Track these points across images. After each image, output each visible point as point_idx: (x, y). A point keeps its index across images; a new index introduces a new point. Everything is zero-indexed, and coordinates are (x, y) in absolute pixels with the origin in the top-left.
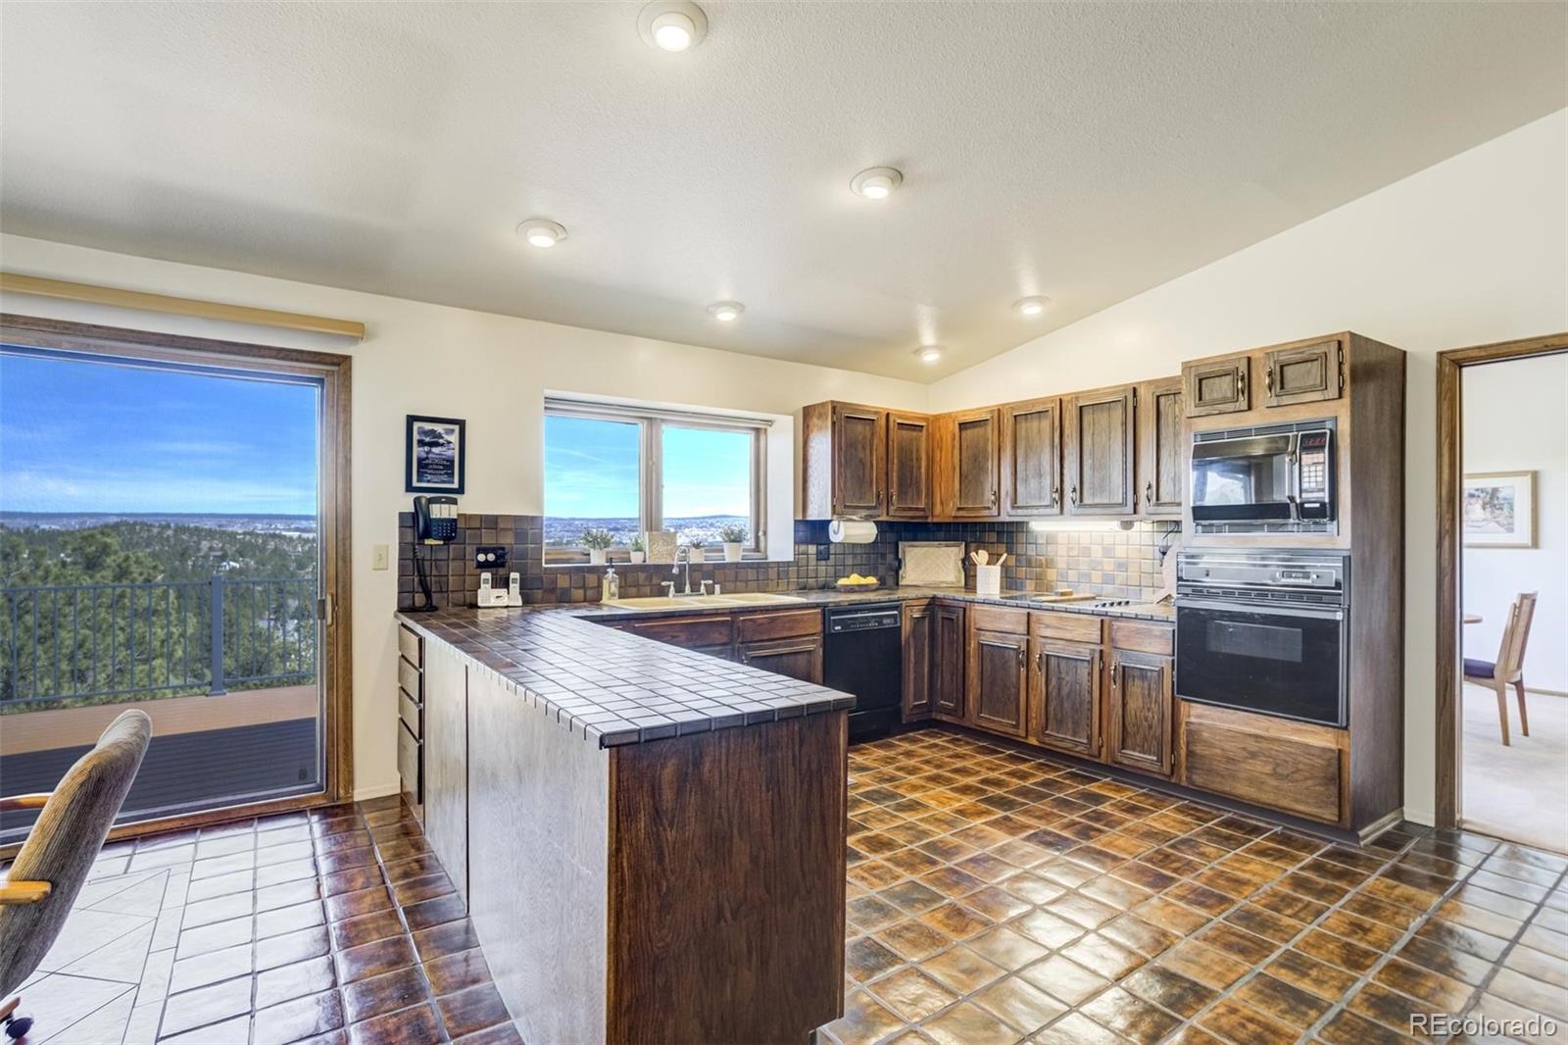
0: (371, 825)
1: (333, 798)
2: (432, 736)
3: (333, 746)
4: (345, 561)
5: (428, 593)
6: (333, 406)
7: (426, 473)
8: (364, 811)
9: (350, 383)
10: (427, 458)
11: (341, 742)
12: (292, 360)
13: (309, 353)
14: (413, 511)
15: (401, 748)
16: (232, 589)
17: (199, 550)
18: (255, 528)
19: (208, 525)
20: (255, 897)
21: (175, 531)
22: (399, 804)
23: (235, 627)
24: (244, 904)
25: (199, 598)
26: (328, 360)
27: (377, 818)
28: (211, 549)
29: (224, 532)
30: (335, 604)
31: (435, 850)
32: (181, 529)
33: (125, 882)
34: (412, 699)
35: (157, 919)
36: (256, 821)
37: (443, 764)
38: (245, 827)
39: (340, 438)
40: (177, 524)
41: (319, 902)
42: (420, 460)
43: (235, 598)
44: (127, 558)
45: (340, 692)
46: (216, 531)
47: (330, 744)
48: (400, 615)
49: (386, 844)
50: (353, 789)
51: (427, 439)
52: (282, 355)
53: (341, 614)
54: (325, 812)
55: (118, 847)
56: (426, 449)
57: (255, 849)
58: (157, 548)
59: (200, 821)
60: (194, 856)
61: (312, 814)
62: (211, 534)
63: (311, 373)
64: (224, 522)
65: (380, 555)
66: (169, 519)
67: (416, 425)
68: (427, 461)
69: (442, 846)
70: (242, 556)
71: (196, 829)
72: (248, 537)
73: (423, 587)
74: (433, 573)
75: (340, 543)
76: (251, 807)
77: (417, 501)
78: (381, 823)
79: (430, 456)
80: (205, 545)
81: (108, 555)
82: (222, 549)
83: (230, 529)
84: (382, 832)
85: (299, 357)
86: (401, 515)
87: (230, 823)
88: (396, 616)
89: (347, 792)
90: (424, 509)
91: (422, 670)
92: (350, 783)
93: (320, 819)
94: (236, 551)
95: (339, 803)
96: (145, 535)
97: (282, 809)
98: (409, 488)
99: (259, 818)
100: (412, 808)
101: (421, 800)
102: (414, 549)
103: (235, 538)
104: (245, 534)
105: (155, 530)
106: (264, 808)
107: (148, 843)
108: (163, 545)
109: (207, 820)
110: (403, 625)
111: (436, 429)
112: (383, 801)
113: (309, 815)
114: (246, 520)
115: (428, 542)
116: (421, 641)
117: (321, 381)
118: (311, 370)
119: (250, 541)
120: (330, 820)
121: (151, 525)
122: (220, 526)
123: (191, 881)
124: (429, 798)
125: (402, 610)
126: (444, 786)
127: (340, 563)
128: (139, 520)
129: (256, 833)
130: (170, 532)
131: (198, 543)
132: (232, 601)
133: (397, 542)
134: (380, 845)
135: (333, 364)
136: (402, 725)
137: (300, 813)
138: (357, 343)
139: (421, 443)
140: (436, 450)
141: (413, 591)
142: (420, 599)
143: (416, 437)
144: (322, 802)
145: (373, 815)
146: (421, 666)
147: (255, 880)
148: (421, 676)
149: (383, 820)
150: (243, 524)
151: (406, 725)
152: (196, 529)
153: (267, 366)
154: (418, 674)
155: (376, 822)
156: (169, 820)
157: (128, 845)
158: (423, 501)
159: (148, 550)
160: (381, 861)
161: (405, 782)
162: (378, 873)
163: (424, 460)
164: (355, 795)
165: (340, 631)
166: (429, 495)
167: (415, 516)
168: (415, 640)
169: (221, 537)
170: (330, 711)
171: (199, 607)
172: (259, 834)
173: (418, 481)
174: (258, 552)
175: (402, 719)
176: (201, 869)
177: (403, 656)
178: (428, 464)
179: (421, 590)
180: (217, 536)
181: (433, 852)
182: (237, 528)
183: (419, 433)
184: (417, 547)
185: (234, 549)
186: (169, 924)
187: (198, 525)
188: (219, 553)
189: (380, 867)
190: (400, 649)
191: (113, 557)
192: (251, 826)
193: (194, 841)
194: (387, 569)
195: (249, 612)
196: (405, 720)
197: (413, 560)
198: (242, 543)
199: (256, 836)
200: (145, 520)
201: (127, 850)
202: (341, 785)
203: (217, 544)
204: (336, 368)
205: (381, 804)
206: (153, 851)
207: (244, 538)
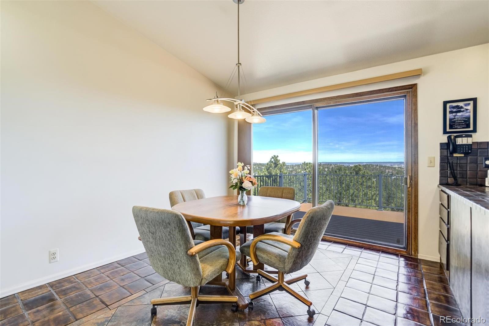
0: (424, 271)
1: (410, 254)
2: (454, 241)
3: (410, 234)
4: (415, 163)
5: (455, 178)
6: (410, 105)
7: (454, 125)
8: (422, 264)
9: (417, 94)
10: (455, 118)
11: (413, 233)
12: (394, 91)
13: (400, 87)
14: (447, 142)
15: (440, 243)
16: (395, 184)
17: (386, 172)
18: (402, 166)
19: (388, 165)
20: (374, 278)
21: (379, 167)
22: (439, 267)
23: (395, 195)
24: (369, 278)
25: (385, 186)
26: (408, 87)
27: (427, 268)
28: (389, 172)
29: (392, 167)
30: (411, 179)
31: (454, 295)
32: (381, 166)
33: (341, 255)
34: (445, 222)
35: (345, 270)
36: (381, 252)
37: (458, 255)
38: (377, 252)
39: (413, 116)
40: (380, 165)
41: (396, 291)
42: (450, 120)
43: (396, 187)
44: (364, 172)
45: (413, 214)
46: (390, 167)
47: (409, 233)
48: (440, 186)
49: (429, 281)
50: (418, 253)
51: (455, 110)
52: (390, 90)
53: (413, 183)
54: (407, 258)
55: (340, 244)
56: (454, 114)
57: (378, 261)
58: (375, 171)
59: (364, 245)
60: (360, 256)
61: (401, 257)
62: (389, 168)
63: (401, 94)
64: (392, 164)
65: (431, 161)
66: (378, 164)
67: (448, 105)
68: (454, 120)
69: (458, 295)
70: (397, 174)
71: (363, 248)
72: (399, 169)
73: (452, 175)
74: (458, 169)
75: (413, 156)
76: (380, 247)
77: (449, 138)
78: (429, 271)
79: (456, 117)
80: (387, 171)
81: (360, 171)
82: (392, 172)
83: (394, 166)
84: (429, 275)
85: (396, 89)
86: (442, 145)
87: (373, 250)
88: (438, 186)
89: (415, 253)
90: (453, 141)
91: (449, 210)
92: (416, 250)
93: (404, 261)
94: (396, 173)
95: (412, 256)
96: (372, 168)
97: (390, 251)
98: (445, 132)
99: (382, 251)
100: (445, 271)
101: (448, 269)
102: (448, 158)
103: (396, 169)
104: (398, 168)
105: (374, 167)
106: (384, 248)
107: (350, 247)
108: (376, 171)
109: (366, 246)
110: (442, 190)
111: (459, 105)
112: (431, 263)
113: (399, 257)
114: (399, 164)
115: (455, 155)
116: (449, 197)
117: (405, 96)
118: (401, 93)
119: (400, 170)
120: (407, 262)
121: (374, 165)
122: (391, 165)
123: (357, 263)
124: (452, 270)
125: (441, 184)
126: (459, 266)
127: (413, 164)
128: (371, 164)
129: (380, 256)
130: (378, 167)
131: (385, 170)
132: (394, 187)
133: (439, 155)
134: (426, 280)
135: (409, 88)
136: (441, 234)
137: (397, 255)
138: (419, 77)
139: (451, 112)
140: (459, 114)
141: (448, 177)
142: (451, 180)
143: (448, 110)
144: (405, 254)
145: (425, 267)
146: (448, 208)
147: (375, 272)
148: (448, 212)
149: (430, 270)
150: (398, 165)
151: (442, 233)
152: (385, 166)
153: (385, 95)
154: (447, 211)
155: (426, 270)
156: (356, 242)
157: (344, 245)
158: (452, 137)
159: (373, 172)
160: (425, 287)
161: (441, 258)
162: (423, 292)
163: (453, 119)
164: (419, 256)
165: (413, 190)
166: (455, 135)
167: (448, 144)
168: (446, 196)
169: (391, 169)
170: (409, 220)
171: (385, 188)
172: (381, 257)
173: (450, 129)
174: (402, 173)
175: (440, 231)
176: (360, 260)
177: (442, 204)
178: (455, 121)
179: (451, 176)
180: (391, 168)
181: (453, 295)
182: (396, 166)
183: (450, 108)
184: (449, 157)
185: (395, 172)
186: (347, 273)
187: (385, 165)
188: (391, 173)
189: (424, 290)
190: (440, 200)
191: (361, 172)
192: (379, 253)
193: (361, 251)
194: (434, 167)
195: (400, 191)
196: (442, 231)
197: (447, 163)
198: (398, 170)
199: (380, 257)
200: (372, 164)
201: (344, 246)
202: (413, 250)
203: (390, 171)
204: (411, 90)
205: (430, 264)
206: (350, 249)
207: (398, 169)
